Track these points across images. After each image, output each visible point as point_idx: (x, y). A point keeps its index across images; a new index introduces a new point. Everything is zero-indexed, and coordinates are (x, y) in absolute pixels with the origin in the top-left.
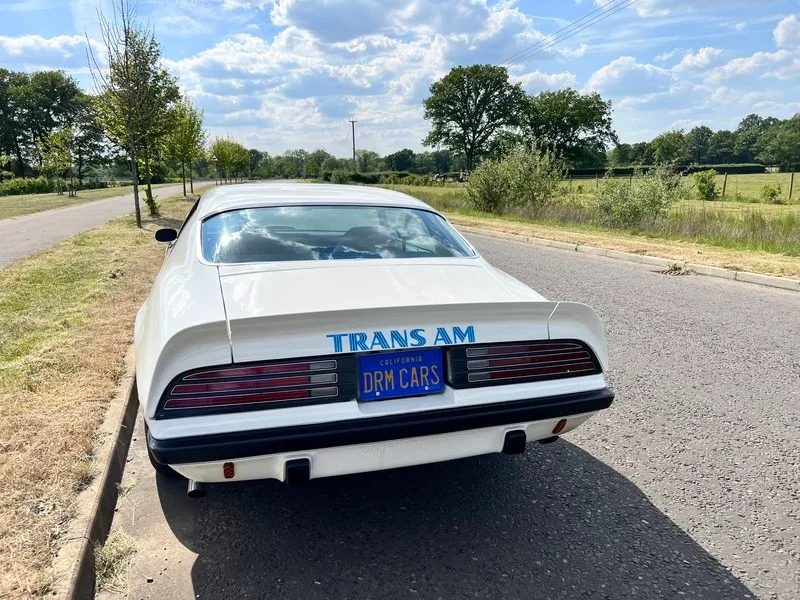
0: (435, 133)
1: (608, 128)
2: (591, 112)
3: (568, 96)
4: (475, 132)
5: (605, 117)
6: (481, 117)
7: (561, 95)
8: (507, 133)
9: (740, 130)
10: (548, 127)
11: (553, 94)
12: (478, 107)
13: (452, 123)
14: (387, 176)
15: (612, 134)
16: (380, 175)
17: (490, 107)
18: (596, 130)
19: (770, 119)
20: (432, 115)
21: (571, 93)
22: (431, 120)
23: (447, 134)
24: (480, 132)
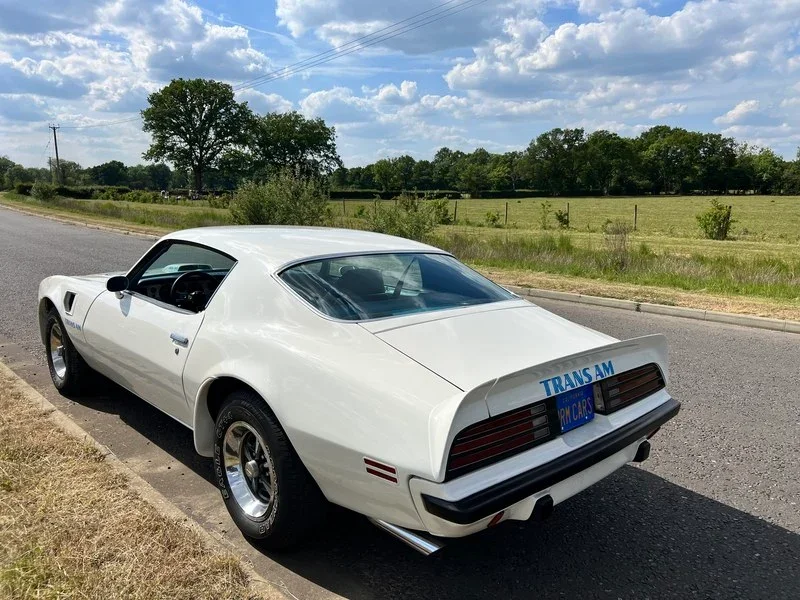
0: (157, 147)
1: (333, 152)
2: (316, 136)
3: (293, 120)
4: (202, 149)
5: (329, 142)
6: (208, 133)
7: (288, 118)
8: (236, 151)
9: (436, 161)
10: (276, 148)
11: (280, 116)
12: (203, 123)
13: (175, 137)
14: (103, 191)
15: (337, 159)
16: (92, 190)
17: (217, 125)
18: (322, 154)
19: (458, 152)
20: (153, 127)
21: (297, 117)
22: (152, 133)
23: (171, 149)
24: (208, 149)
